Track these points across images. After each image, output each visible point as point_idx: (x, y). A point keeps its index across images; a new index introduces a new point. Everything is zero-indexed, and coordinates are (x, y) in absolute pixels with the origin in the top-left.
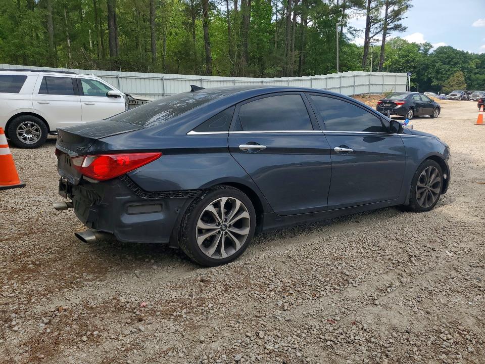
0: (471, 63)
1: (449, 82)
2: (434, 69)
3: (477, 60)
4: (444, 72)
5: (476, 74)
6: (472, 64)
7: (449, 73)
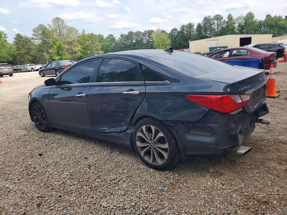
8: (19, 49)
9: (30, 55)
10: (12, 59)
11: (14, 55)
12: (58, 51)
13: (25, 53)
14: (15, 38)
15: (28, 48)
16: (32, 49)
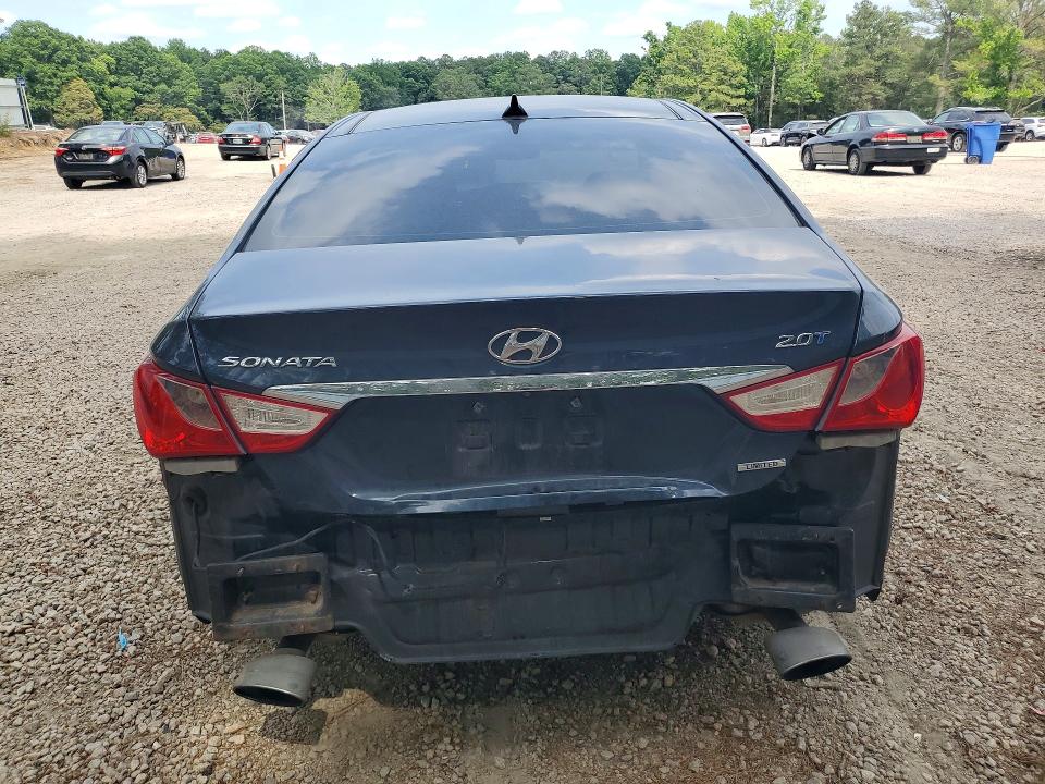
0: (95, 60)
1: (64, 104)
2: (20, 71)
3: (105, 56)
4: (46, 80)
5: (112, 85)
6: (99, 65)
7: (57, 81)
8: (852, 61)
9: (885, 84)
10: (822, 95)
11: (831, 84)
12: (996, 67)
13: (869, 76)
14: (849, 19)
15: (886, 55)
16: (898, 57)
